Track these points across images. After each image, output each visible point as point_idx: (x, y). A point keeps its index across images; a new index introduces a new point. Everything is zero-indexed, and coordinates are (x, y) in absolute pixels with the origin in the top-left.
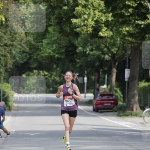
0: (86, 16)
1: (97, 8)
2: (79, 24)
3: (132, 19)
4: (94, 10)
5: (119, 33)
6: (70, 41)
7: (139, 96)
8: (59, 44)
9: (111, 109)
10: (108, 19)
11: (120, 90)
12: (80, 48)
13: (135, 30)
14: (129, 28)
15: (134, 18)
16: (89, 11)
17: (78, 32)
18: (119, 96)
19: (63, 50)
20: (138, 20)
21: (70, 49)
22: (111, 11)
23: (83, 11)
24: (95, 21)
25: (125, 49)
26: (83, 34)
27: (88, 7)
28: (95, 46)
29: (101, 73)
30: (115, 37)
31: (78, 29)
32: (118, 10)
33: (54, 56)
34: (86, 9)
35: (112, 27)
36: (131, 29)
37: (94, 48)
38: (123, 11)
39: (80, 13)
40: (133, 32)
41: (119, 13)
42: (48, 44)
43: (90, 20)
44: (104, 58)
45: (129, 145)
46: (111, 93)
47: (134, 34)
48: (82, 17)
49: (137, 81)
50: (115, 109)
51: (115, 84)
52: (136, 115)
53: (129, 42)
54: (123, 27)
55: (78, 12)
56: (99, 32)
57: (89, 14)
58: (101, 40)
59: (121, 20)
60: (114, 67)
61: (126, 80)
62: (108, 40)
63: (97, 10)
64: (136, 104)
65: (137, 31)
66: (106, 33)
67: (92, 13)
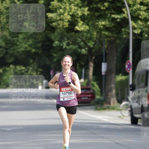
0: (61, 11)
1: (73, 3)
2: (55, 18)
3: (108, 13)
4: (70, 4)
5: (95, 27)
6: (46, 36)
7: (117, 89)
8: (36, 39)
9: (89, 103)
10: (84, 14)
11: (98, 84)
12: (57, 43)
13: (111, 24)
14: (105, 22)
15: (109, 12)
16: (65, 6)
17: (54, 26)
18: (96, 90)
19: (40, 45)
20: (114, 14)
21: (47, 43)
22: (87, 6)
23: (59, 5)
24: (71, 16)
25: (101, 43)
26: (60, 29)
27: (63, 1)
28: (72, 40)
29: (78, 67)
30: (91, 31)
31: (54, 24)
32: (93, 4)
33: (31, 51)
34: (62, 4)
35: (88, 22)
36: (107, 23)
37: (71, 43)
38: (99, 5)
39: (56, 7)
40: (109, 26)
41: (95, 7)
42: (24, 39)
43: (66, 14)
44: (80, 52)
45: (106, 138)
46: (88, 87)
47: (111, 28)
48: (58, 11)
49: (113, 75)
50: (92, 102)
51: (93, 78)
52: (113, 109)
53: (105, 36)
54: (99, 21)
55: (53, 6)
56: (75, 26)
57: (65, 8)
58: (77, 34)
59: (96, 14)
60: (91, 61)
61: (103, 74)
62: (85, 34)
63: (73, 4)
64: (113, 97)
65: (113, 25)
66: (82, 27)
67: (68, 8)
